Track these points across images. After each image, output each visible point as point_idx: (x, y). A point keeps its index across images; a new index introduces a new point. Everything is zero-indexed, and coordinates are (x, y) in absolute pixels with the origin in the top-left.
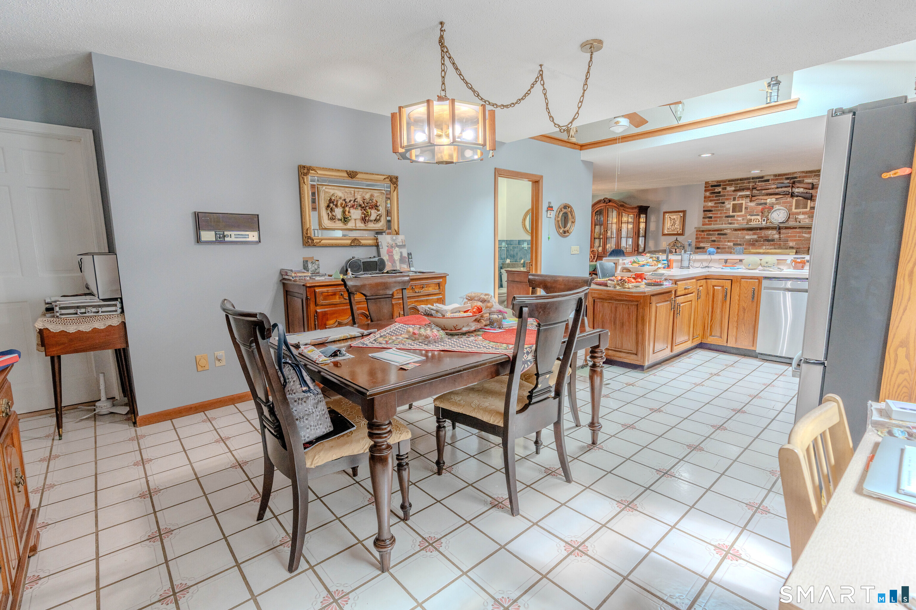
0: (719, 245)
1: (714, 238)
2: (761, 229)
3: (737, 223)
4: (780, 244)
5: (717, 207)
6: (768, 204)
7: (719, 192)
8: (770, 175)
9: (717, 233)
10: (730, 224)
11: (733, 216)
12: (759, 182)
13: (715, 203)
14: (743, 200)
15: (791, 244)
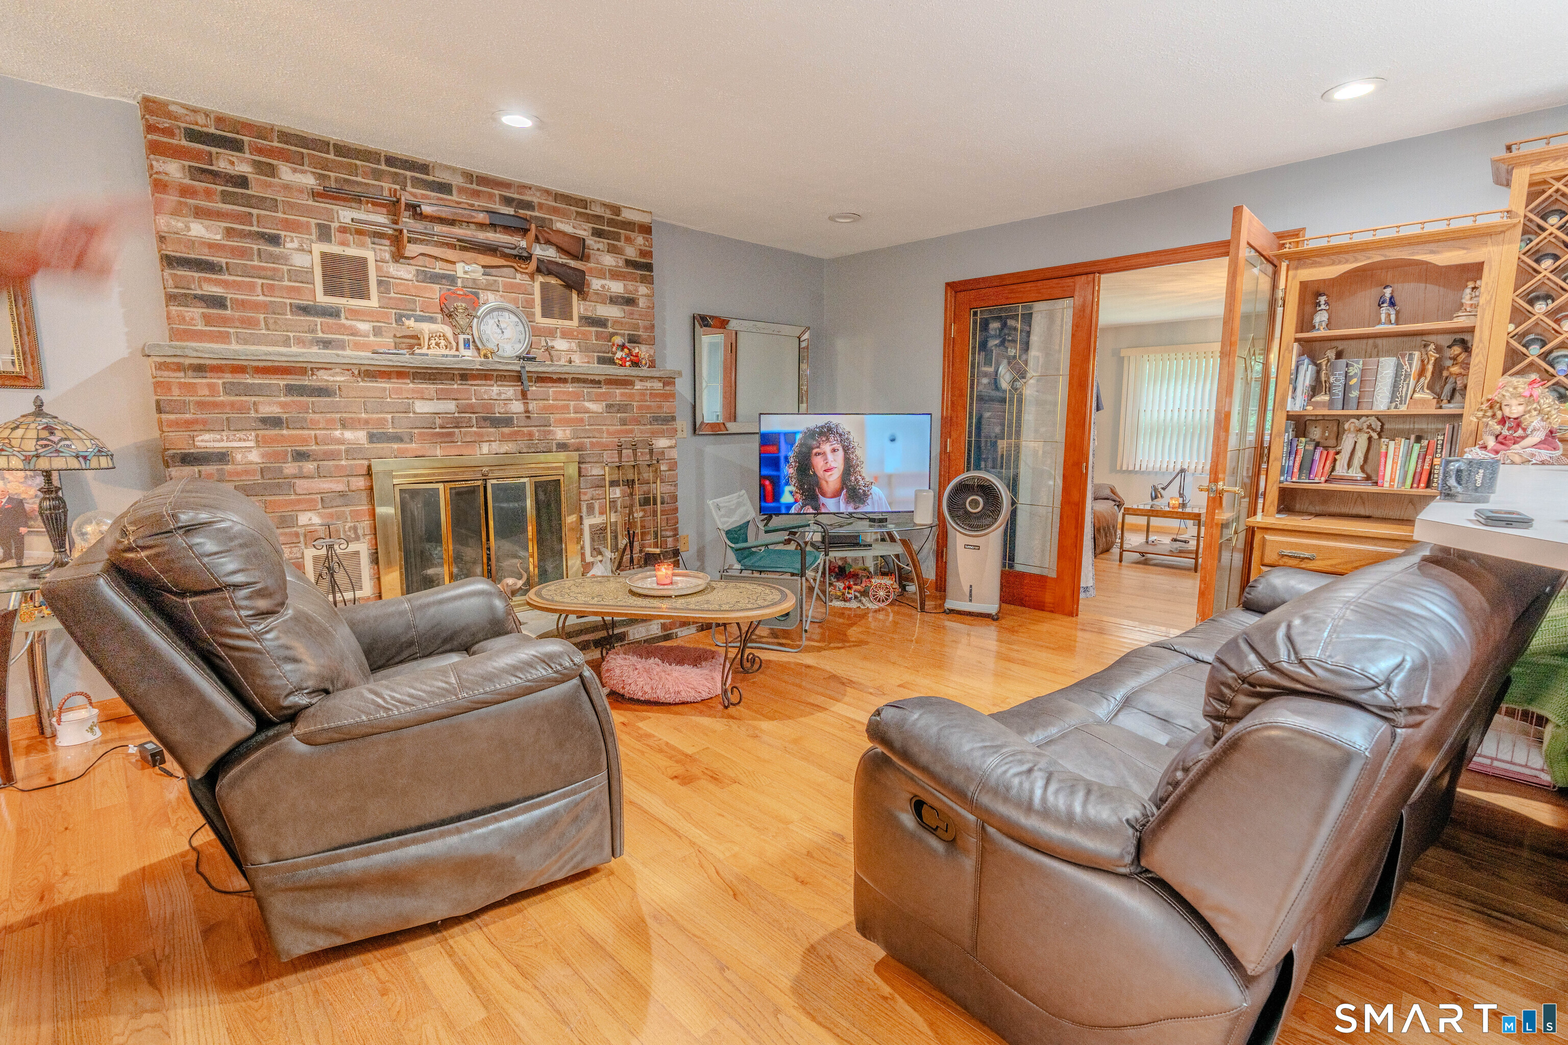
0: (305, 441)
1: (269, 408)
2: (465, 376)
3: (357, 346)
4: (530, 434)
5: (243, 253)
6: (459, 281)
7: (242, 181)
8: (453, 170)
9: (282, 383)
10: (327, 344)
11: (334, 313)
12: (416, 182)
13: (229, 232)
14: (362, 245)
15: (561, 434)
